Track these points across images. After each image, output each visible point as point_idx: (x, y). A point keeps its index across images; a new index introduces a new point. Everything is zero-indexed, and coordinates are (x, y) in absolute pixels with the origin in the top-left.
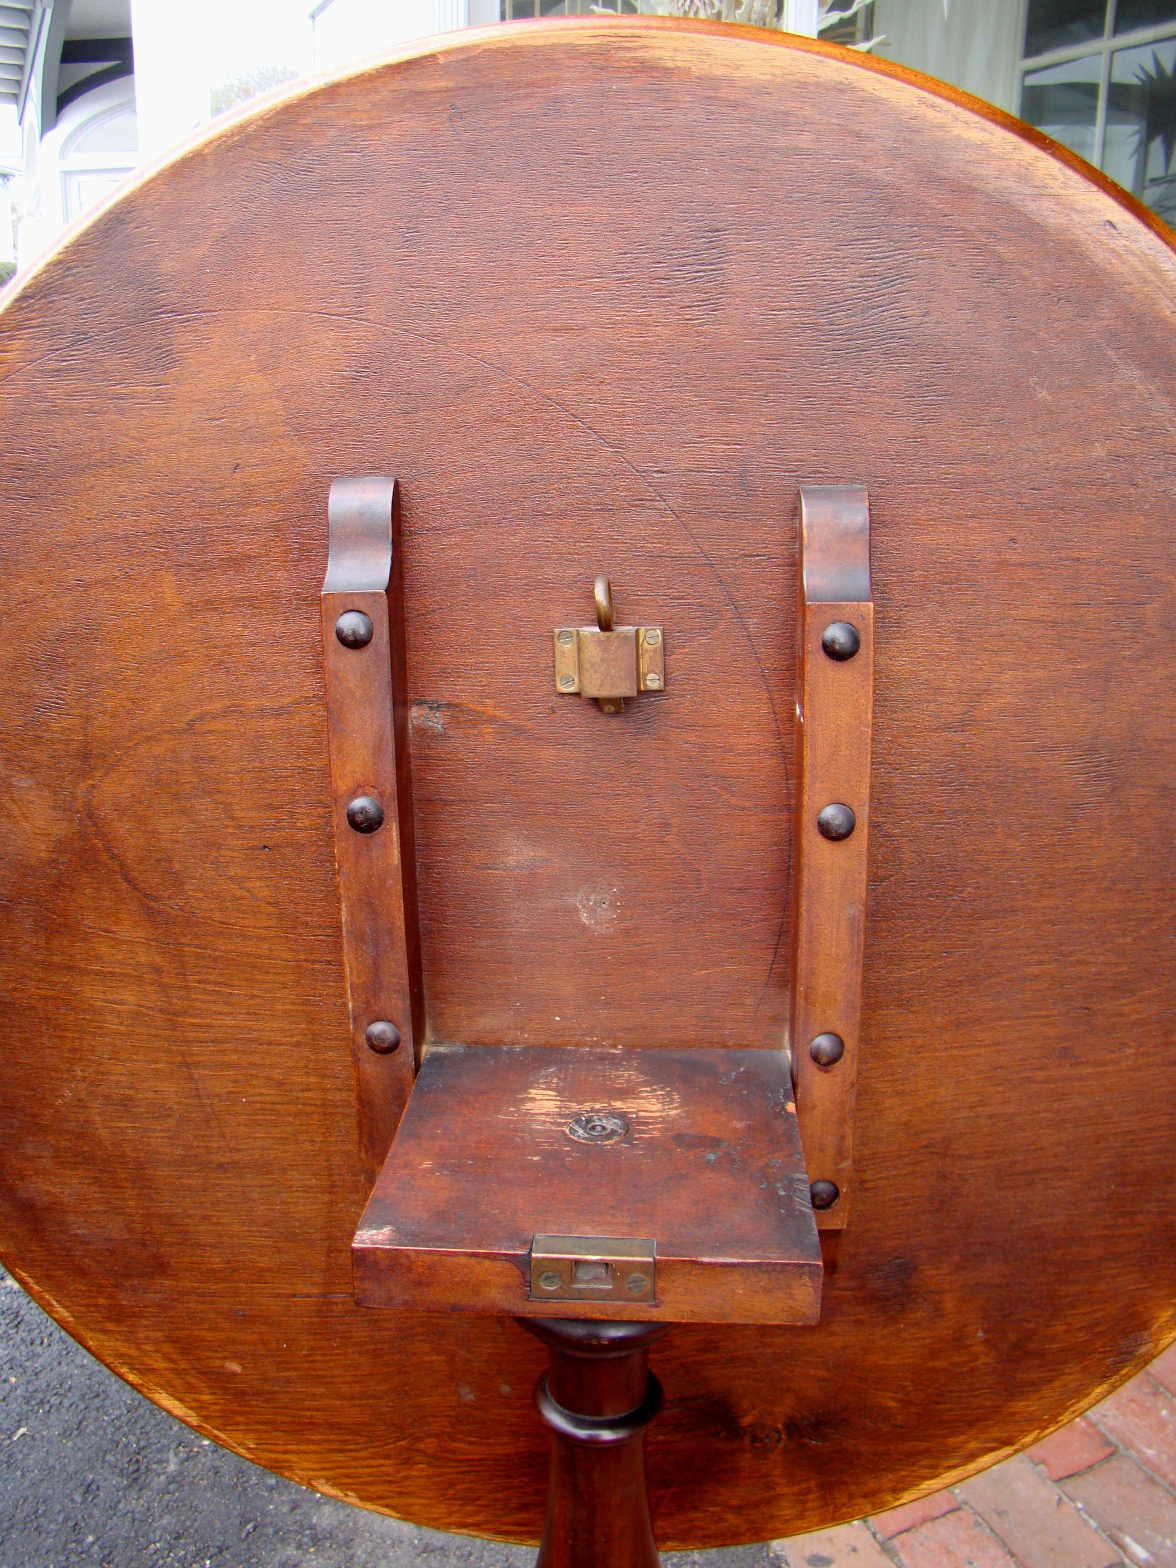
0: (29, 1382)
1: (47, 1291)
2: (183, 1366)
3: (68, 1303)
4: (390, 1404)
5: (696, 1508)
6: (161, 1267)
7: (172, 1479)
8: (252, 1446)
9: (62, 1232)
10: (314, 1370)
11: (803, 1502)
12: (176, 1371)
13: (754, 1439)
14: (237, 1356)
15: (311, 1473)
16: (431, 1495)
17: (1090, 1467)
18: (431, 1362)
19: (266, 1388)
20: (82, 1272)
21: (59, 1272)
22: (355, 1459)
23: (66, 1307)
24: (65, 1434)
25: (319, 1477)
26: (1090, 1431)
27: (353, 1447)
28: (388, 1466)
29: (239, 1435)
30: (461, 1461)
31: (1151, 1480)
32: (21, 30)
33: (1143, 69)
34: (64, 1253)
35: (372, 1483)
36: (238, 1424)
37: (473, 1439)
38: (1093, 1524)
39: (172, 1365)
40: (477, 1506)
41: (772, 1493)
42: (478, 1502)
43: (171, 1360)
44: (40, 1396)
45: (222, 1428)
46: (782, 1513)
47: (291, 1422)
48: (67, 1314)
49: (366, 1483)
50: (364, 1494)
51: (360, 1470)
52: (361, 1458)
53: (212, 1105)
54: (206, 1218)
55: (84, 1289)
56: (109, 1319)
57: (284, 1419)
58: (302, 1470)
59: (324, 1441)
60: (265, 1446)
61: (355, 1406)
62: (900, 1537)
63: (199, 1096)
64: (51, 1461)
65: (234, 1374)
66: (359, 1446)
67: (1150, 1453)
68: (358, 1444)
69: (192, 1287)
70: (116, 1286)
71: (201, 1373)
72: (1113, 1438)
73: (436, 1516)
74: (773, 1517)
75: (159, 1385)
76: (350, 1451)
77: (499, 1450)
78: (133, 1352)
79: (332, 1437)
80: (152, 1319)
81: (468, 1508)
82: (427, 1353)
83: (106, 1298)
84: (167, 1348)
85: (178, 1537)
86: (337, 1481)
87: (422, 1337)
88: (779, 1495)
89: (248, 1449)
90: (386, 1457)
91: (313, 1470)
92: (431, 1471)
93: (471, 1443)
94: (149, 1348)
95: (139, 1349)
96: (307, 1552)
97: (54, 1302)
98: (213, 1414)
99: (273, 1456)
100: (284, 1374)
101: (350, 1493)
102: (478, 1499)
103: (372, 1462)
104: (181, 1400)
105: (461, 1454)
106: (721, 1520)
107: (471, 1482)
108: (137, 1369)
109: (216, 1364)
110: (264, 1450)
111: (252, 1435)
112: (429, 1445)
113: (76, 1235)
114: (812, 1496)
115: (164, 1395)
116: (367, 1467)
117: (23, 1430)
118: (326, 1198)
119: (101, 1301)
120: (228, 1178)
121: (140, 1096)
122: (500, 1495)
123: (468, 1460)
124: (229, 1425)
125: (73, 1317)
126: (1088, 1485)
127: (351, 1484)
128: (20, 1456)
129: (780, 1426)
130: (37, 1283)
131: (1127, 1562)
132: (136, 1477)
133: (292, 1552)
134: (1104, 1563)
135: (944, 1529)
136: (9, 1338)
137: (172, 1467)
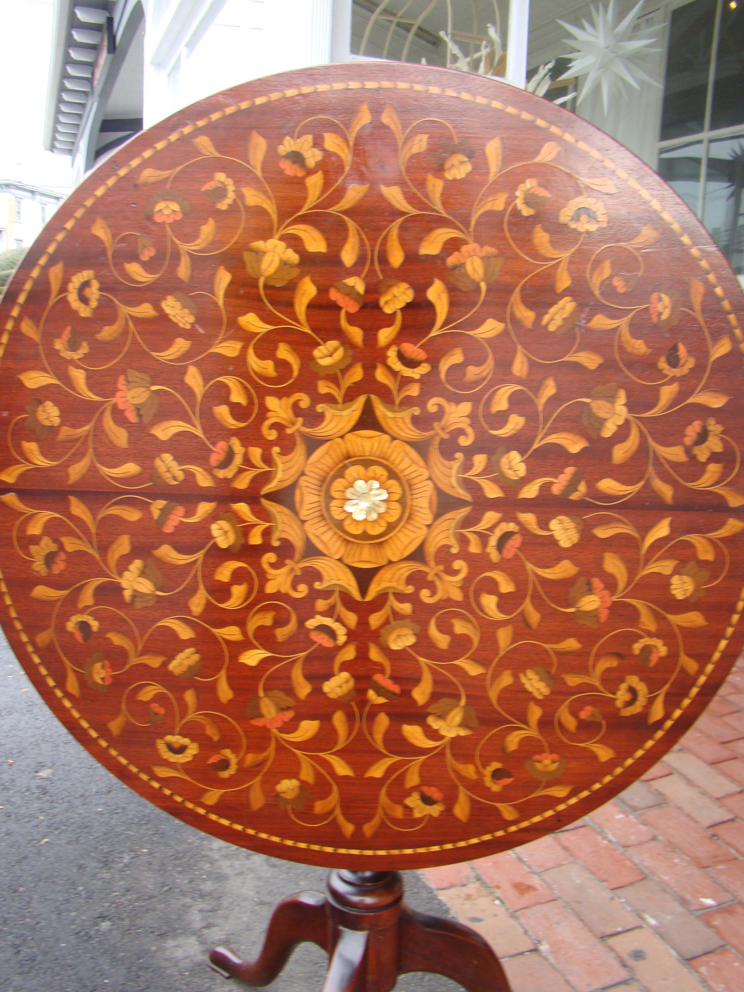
0: (50, 819)
7: (126, 866)
17: (631, 884)
24: (69, 843)
26: (634, 867)
31: (664, 890)
32: (77, 114)
33: (734, 152)
38: (629, 908)
44: (56, 825)
62: (523, 911)
64: (61, 854)
67: (666, 878)
72: (646, 871)
85: (128, 890)
96: (196, 901)
117: (46, 840)
126: (629, 892)
131: (645, 926)
132: (106, 863)
133: (188, 900)
134: (632, 926)
135: (546, 908)
136: (40, 799)
137: (126, 860)
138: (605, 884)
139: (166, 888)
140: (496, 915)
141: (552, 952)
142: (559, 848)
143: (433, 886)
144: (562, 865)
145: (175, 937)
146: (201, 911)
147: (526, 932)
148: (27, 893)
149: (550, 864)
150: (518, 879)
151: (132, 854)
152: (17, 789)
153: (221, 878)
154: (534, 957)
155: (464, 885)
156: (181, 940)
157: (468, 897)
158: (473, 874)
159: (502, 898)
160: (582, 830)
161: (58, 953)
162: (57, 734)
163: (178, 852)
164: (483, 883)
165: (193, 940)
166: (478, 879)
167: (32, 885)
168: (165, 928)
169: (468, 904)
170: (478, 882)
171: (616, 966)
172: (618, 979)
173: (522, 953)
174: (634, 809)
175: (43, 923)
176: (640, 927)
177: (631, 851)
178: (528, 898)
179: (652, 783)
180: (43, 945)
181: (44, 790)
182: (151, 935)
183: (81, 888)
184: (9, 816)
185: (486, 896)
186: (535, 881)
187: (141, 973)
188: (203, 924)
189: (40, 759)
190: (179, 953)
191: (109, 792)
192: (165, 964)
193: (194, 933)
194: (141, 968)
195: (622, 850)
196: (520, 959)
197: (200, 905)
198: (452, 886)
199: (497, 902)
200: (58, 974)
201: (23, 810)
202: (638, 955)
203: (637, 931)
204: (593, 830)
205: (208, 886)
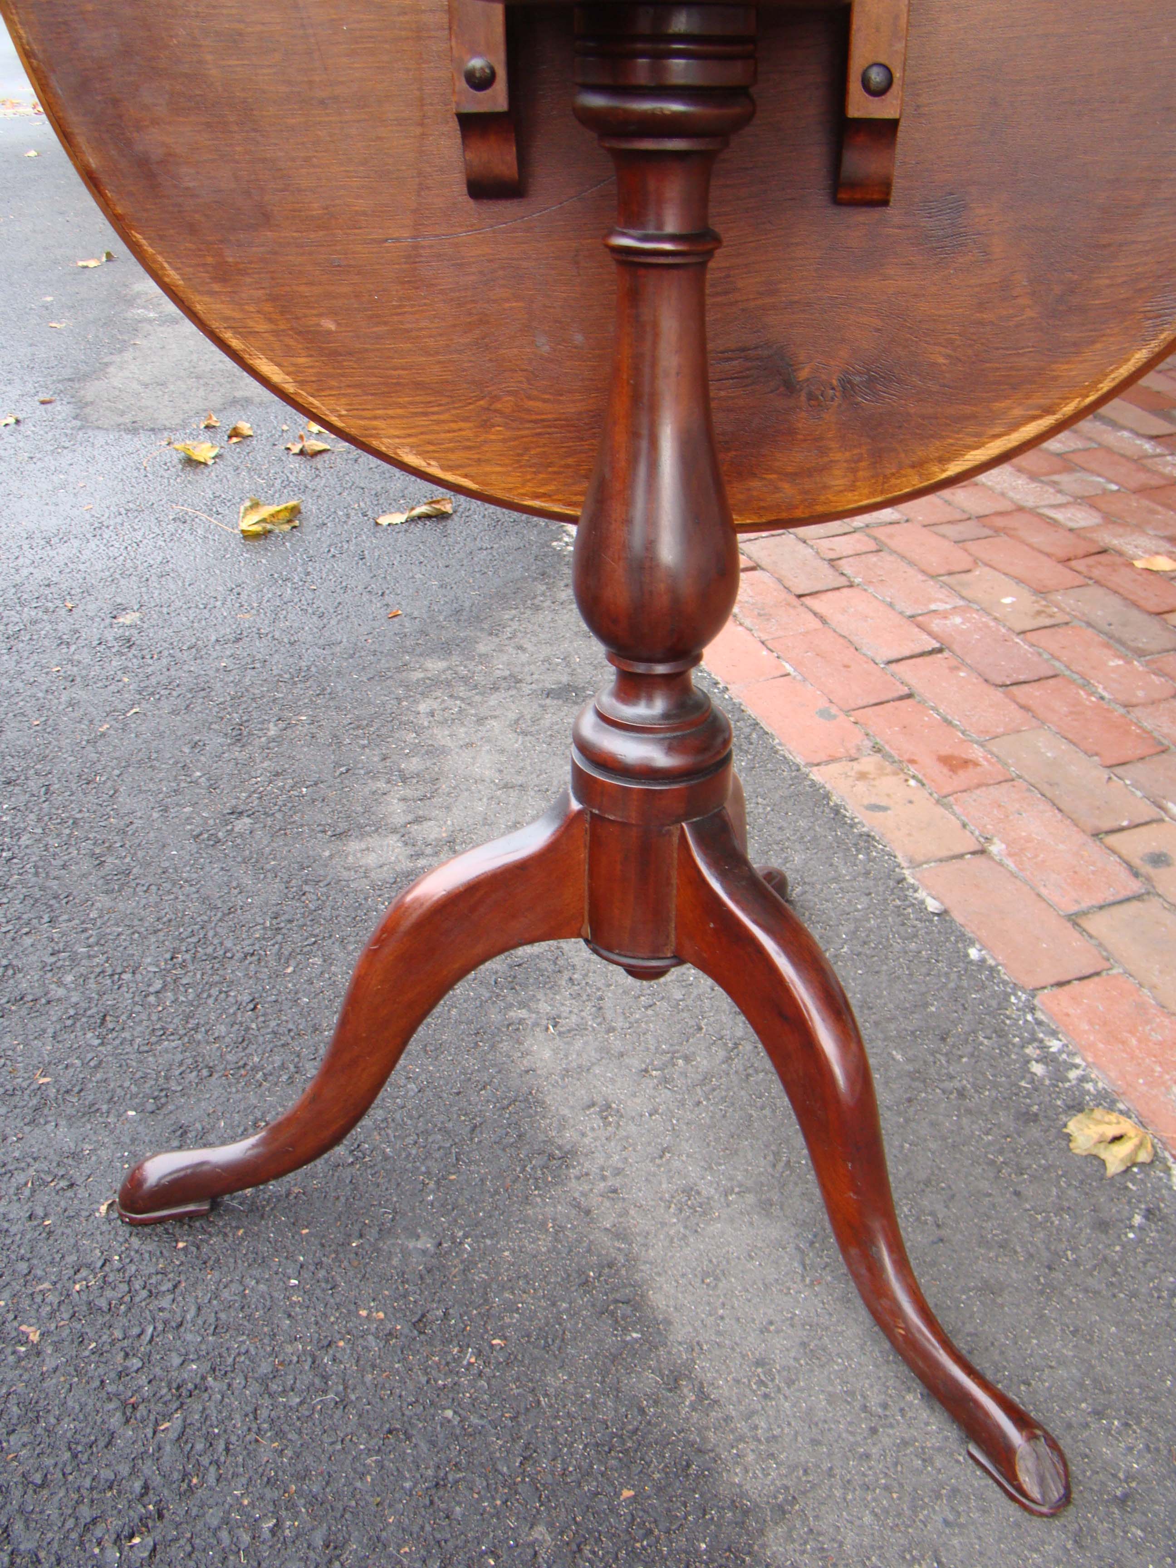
0: (141, 681)
1: (160, 253)
2: (282, 327)
3: (180, 265)
4: (472, 359)
5: (754, 475)
6: (266, 218)
7: (272, 740)
8: (344, 413)
9: (175, 186)
10: (402, 323)
11: (854, 471)
12: (276, 333)
13: (811, 397)
14: (332, 313)
15: (397, 441)
16: (507, 461)
17: (1141, 759)
18: (511, 308)
19: (358, 346)
20: (192, 229)
21: (172, 232)
22: (438, 422)
23: (176, 269)
24: (174, 712)
25: (403, 445)
26: (1145, 735)
27: (436, 409)
28: (467, 430)
29: (332, 401)
30: (535, 422)
34: (176, 209)
35: (452, 450)
36: (331, 388)
37: (547, 397)
39: (274, 327)
40: (550, 473)
41: (826, 459)
42: (550, 469)
43: (270, 320)
44: (151, 690)
45: (316, 394)
46: (833, 483)
47: (380, 384)
48: (178, 277)
49: (448, 450)
50: (446, 463)
51: (443, 436)
52: (443, 422)
53: (315, 35)
54: (307, 159)
55: (193, 247)
56: (215, 279)
57: (373, 380)
58: (389, 437)
59: (411, 403)
60: (355, 412)
61: (439, 362)
62: (957, 795)
63: (303, 26)
64: (162, 728)
65: (330, 332)
66: (442, 408)
68: (440, 405)
69: (293, 237)
70: (221, 242)
71: (300, 333)
73: (511, 486)
74: (826, 487)
75: (260, 349)
76: (433, 413)
77: (571, 409)
78: (238, 315)
79: (418, 399)
80: (256, 276)
81: (541, 476)
82: (507, 300)
83: (213, 256)
84: (268, 307)
85: (277, 774)
86: (420, 449)
87: (502, 282)
88: (831, 461)
89: (340, 416)
90: (466, 419)
91: (398, 437)
92: (509, 434)
93: (544, 401)
94: (252, 309)
95: (243, 310)
96: (394, 785)
97: (166, 265)
98: (308, 379)
99: (362, 423)
100: (375, 329)
101: (433, 463)
102: (550, 465)
103: (454, 426)
104: (278, 365)
105: (537, 414)
106: (777, 489)
107: (545, 445)
108: (240, 333)
109: (311, 323)
110: (353, 417)
111: (343, 401)
112: (507, 403)
113: (187, 189)
114: (863, 464)
115: (265, 360)
116: (449, 432)
117: (135, 710)
118: (419, 130)
119: (210, 260)
120: (328, 115)
121: (250, 30)
122: (570, 461)
123: (543, 420)
124: (323, 390)
125: (183, 279)
127: (434, 451)
128: (133, 725)
129: (835, 382)
130: (151, 245)
131: (1167, 819)
132: (239, 738)
133: (381, 785)
134: (1148, 819)
135: (995, 792)
136: (123, 654)
137: (273, 731)
138: (1096, 758)
139: (343, 769)
140: (911, 802)
141: (1010, 855)
142: (1013, 706)
143: (799, 760)
144: (1019, 731)
145: (362, 836)
146: (404, 799)
147: (964, 826)
148: (109, 784)
149: (1001, 730)
150: (945, 751)
151: (282, 725)
152: (81, 642)
153: (434, 752)
154: (981, 860)
155: (853, 760)
156: (373, 841)
157: (862, 776)
158: (868, 743)
159: (920, 777)
160: (1051, 682)
161: (167, 864)
162: (146, 564)
163: (359, 718)
164: (887, 756)
165: (392, 840)
166: (877, 749)
167: (117, 772)
168: (343, 826)
169: (861, 786)
170: (879, 755)
171: (1123, 874)
172: (1128, 893)
173: (961, 856)
174: (1140, 653)
175: (138, 823)
176: (1161, 820)
177: (1137, 712)
178: (964, 777)
179: (1166, 616)
180: (140, 854)
181: (129, 643)
182: (320, 835)
183: (198, 774)
184: (73, 681)
185: (895, 774)
186: (977, 753)
187: (306, 888)
188: (410, 817)
189: (119, 600)
190: (371, 860)
191: (238, 640)
192: (345, 874)
193: (394, 831)
194: (306, 882)
195: (1122, 711)
196: (956, 864)
197: (402, 791)
198: (832, 760)
199: (912, 782)
200: (169, 892)
201: (96, 670)
202: (1158, 859)
203: (1154, 825)
204: (1072, 682)
205: (414, 764)
